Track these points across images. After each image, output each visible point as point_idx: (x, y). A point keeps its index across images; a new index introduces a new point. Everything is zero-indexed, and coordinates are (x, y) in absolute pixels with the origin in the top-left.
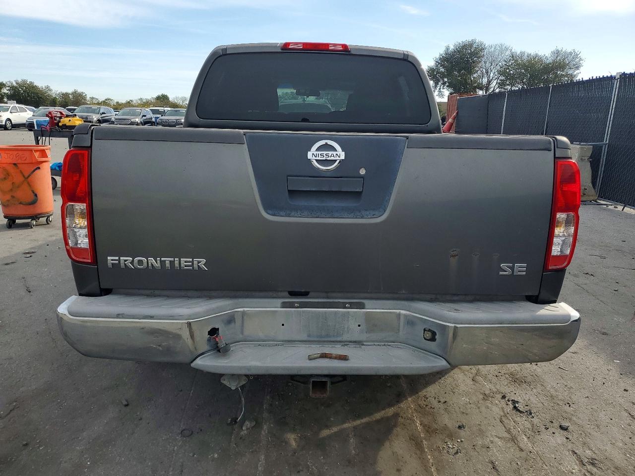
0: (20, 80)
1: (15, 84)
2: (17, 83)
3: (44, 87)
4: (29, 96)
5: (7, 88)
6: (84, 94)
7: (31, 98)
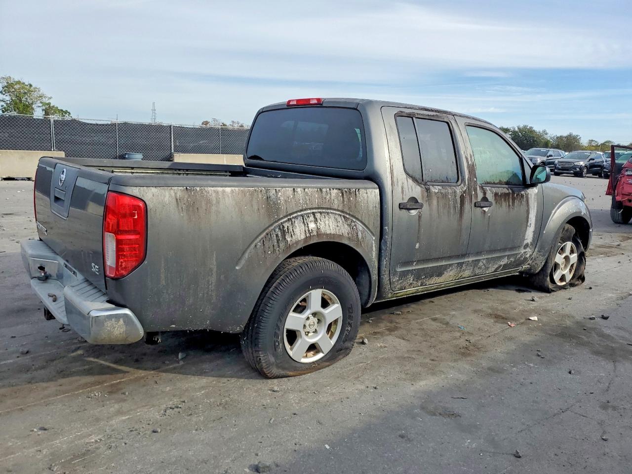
0: (521, 126)
1: (516, 129)
2: (518, 128)
3: (541, 131)
4: (526, 139)
5: (510, 133)
6: (579, 137)
7: (528, 141)
